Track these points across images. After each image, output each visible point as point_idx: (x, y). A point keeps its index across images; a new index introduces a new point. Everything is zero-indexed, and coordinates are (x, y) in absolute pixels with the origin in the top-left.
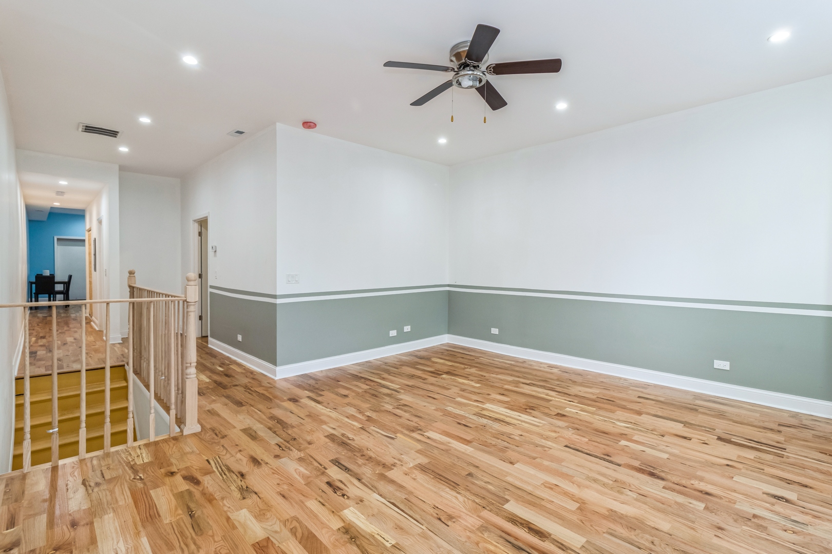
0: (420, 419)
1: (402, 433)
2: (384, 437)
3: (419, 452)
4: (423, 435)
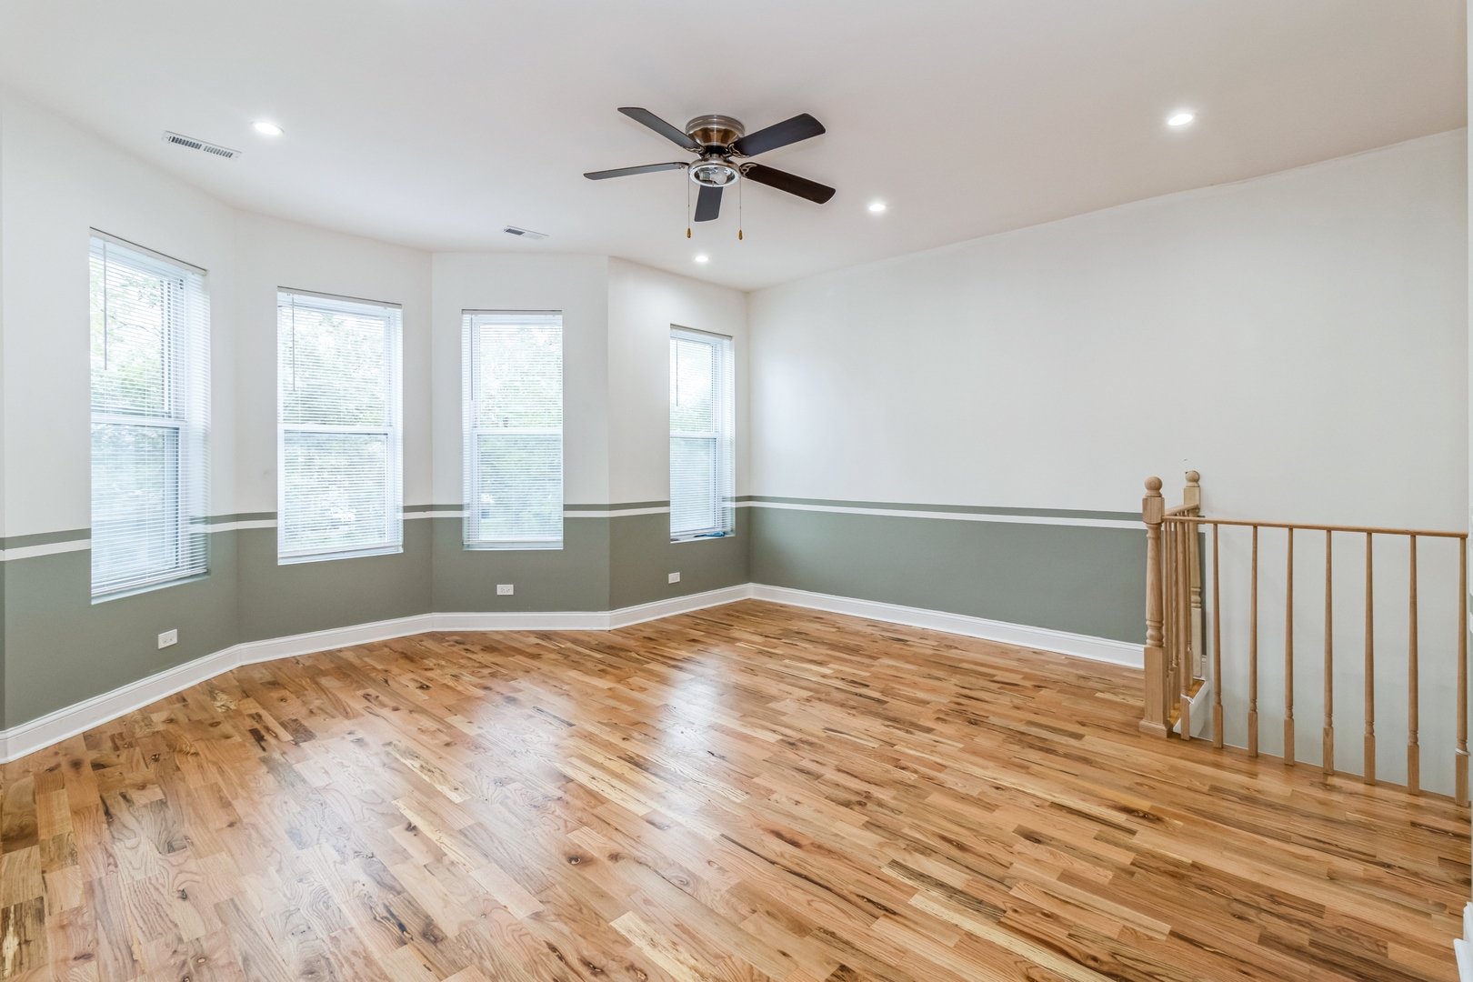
0: (797, 766)
1: (818, 737)
2: (843, 731)
3: (784, 714)
4: (783, 735)
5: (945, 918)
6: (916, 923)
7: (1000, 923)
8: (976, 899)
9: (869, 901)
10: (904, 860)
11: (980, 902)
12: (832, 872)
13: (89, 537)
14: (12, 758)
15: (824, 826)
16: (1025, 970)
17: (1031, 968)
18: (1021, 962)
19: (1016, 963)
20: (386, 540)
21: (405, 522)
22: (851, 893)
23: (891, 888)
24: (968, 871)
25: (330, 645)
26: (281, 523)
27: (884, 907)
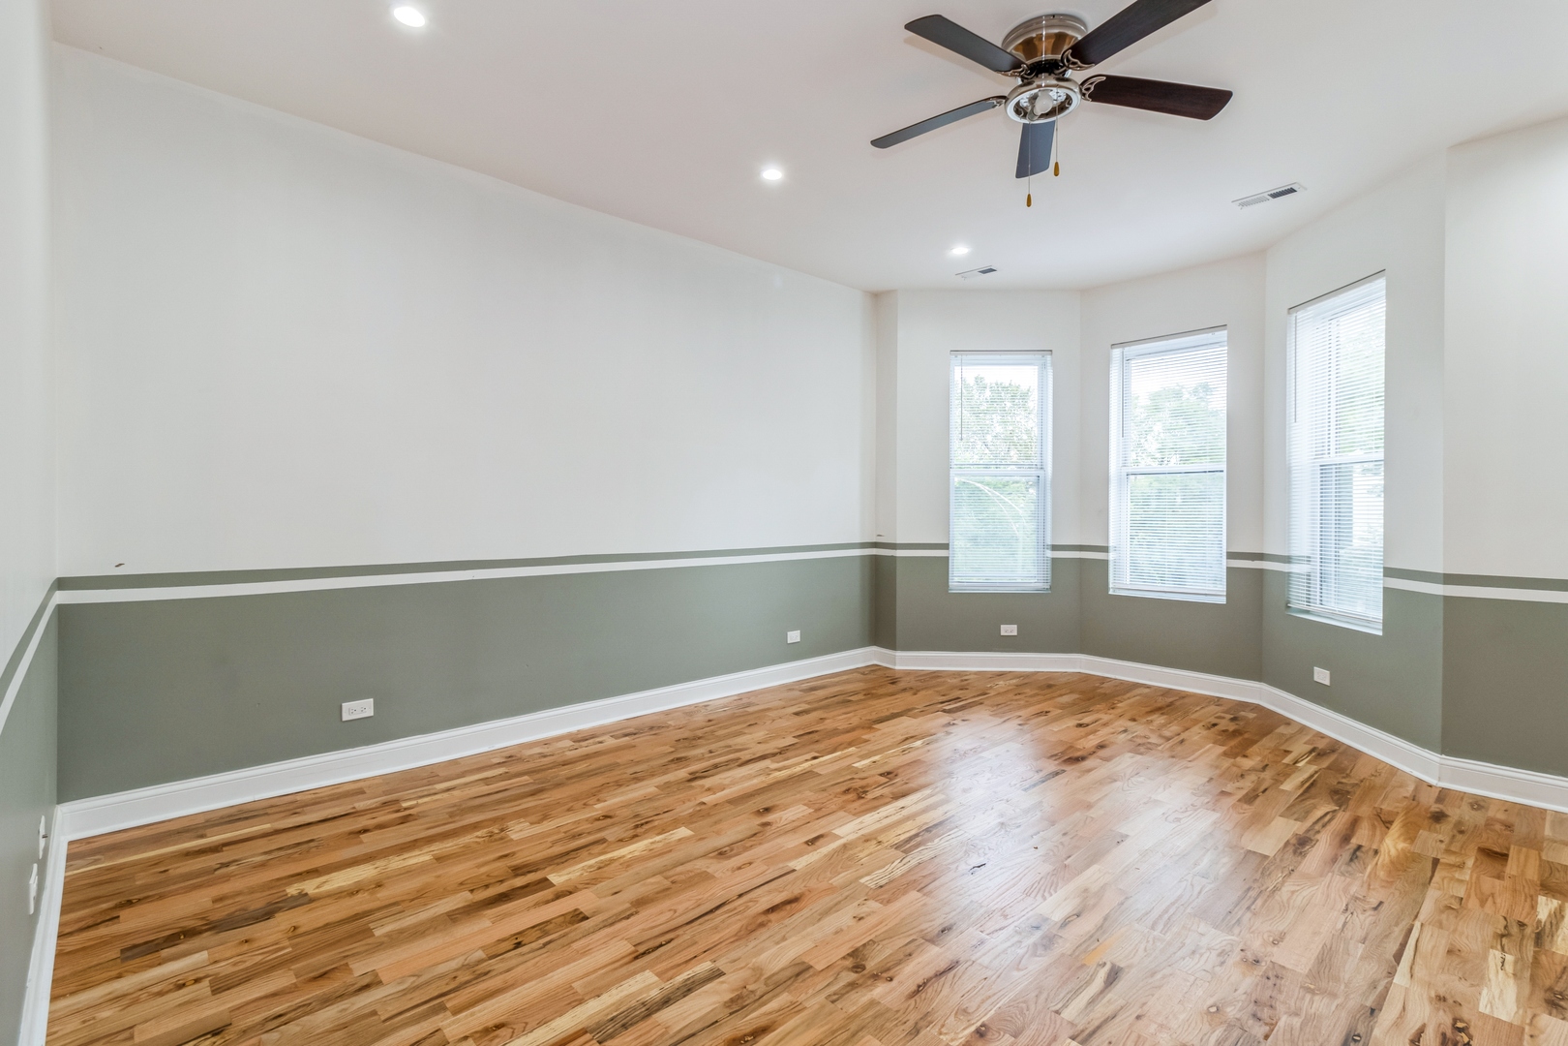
5: (614, 991)
6: (616, 969)
7: (583, 1032)
8: (632, 1025)
9: (661, 945)
10: (722, 982)
11: (625, 1027)
12: (715, 928)
13: (948, 549)
14: (897, 668)
15: (804, 933)
16: (514, 1027)
17: (513, 1032)
18: (525, 1028)
19: (527, 1023)
20: (1210, 587)
21: (1229, 569)
22: (678, 936)
23: (675, 963)
24: (685, 1033)
25: (1150, 680)
26: (1112, 556)
27: (649, 953)
